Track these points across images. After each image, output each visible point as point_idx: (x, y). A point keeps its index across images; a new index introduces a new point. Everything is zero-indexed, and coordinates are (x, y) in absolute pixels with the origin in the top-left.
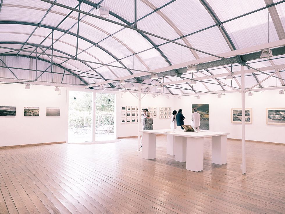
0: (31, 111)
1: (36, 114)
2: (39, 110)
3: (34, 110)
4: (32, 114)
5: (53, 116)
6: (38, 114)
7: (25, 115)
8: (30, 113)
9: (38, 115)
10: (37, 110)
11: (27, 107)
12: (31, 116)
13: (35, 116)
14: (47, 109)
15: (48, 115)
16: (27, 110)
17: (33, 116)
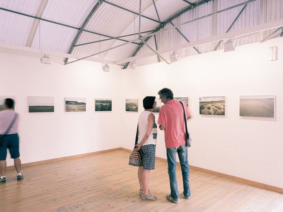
0: (209, 105)
1: (219, 111)
2: (223, 102)
3: (216, 102)
4: (211, 111)
5: (255, 116)
6: (222, 110)
7: (201, 113)
8: (209, 108)
9: (223, 114)
10: (220, 102)
11: (204, 98)
12: (210, 114)
13: (218, 114)
14: (241, 100)
15: (244, 113)
16: (204, 102)
17: (214, 114)
